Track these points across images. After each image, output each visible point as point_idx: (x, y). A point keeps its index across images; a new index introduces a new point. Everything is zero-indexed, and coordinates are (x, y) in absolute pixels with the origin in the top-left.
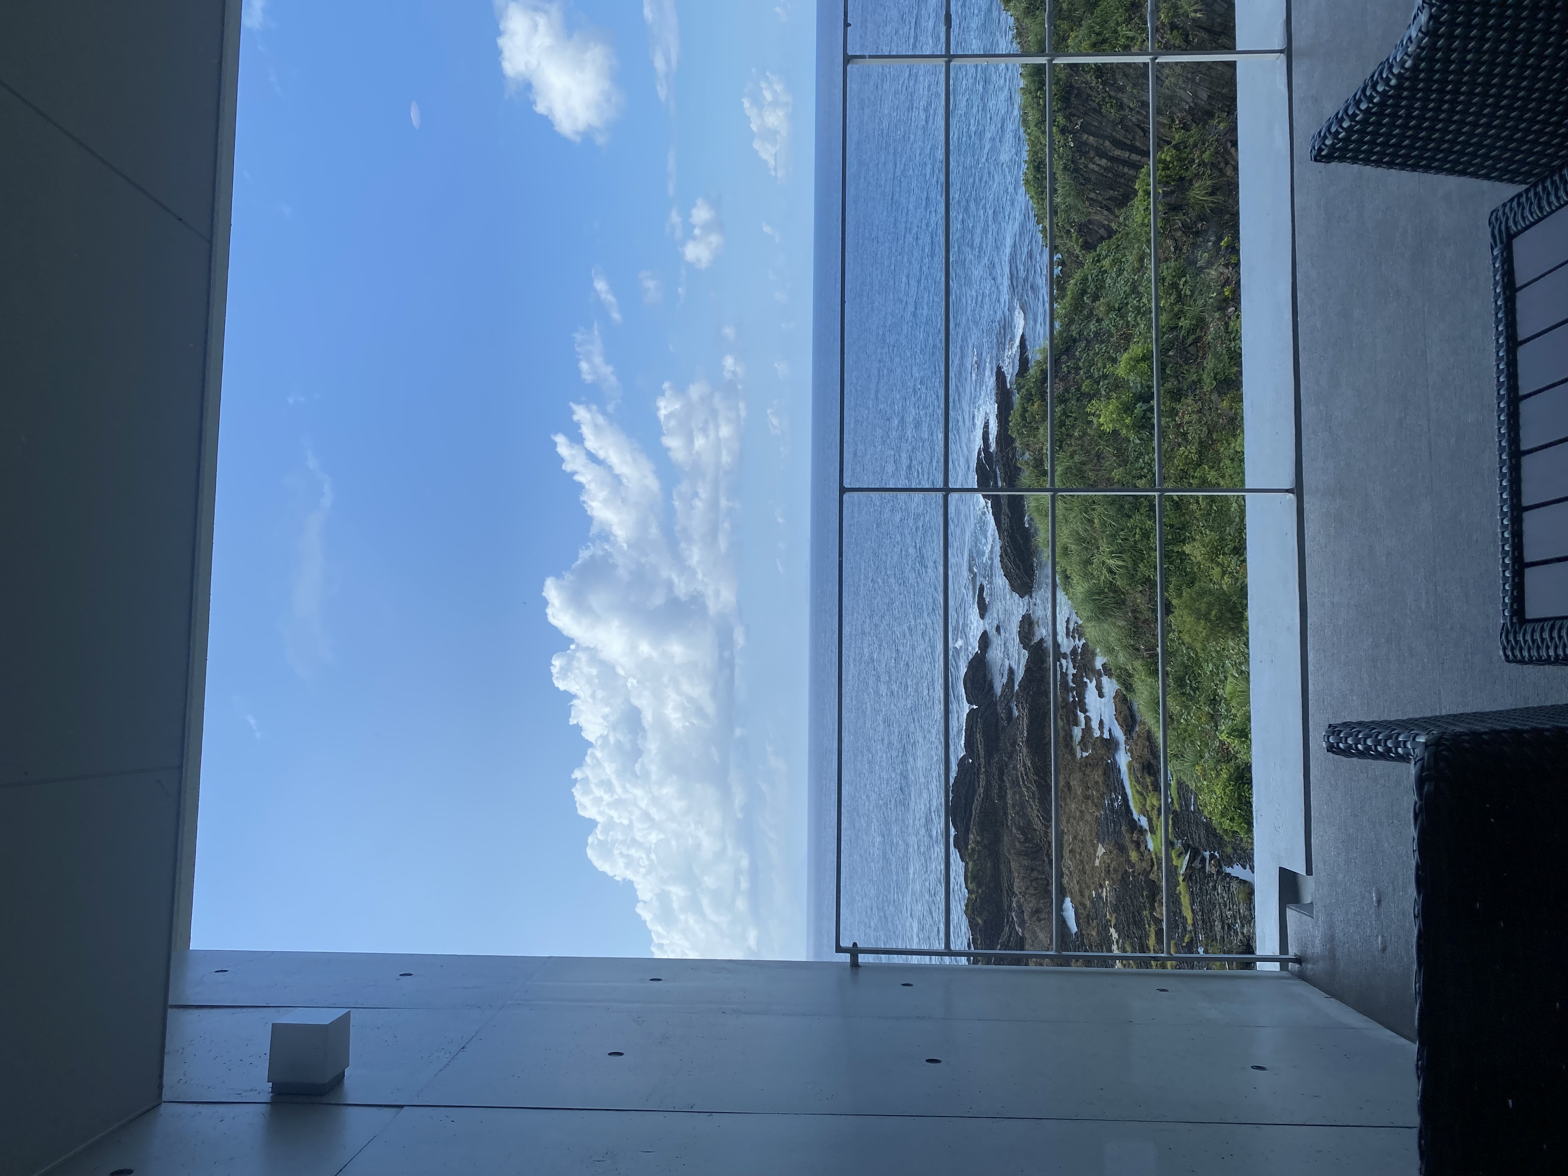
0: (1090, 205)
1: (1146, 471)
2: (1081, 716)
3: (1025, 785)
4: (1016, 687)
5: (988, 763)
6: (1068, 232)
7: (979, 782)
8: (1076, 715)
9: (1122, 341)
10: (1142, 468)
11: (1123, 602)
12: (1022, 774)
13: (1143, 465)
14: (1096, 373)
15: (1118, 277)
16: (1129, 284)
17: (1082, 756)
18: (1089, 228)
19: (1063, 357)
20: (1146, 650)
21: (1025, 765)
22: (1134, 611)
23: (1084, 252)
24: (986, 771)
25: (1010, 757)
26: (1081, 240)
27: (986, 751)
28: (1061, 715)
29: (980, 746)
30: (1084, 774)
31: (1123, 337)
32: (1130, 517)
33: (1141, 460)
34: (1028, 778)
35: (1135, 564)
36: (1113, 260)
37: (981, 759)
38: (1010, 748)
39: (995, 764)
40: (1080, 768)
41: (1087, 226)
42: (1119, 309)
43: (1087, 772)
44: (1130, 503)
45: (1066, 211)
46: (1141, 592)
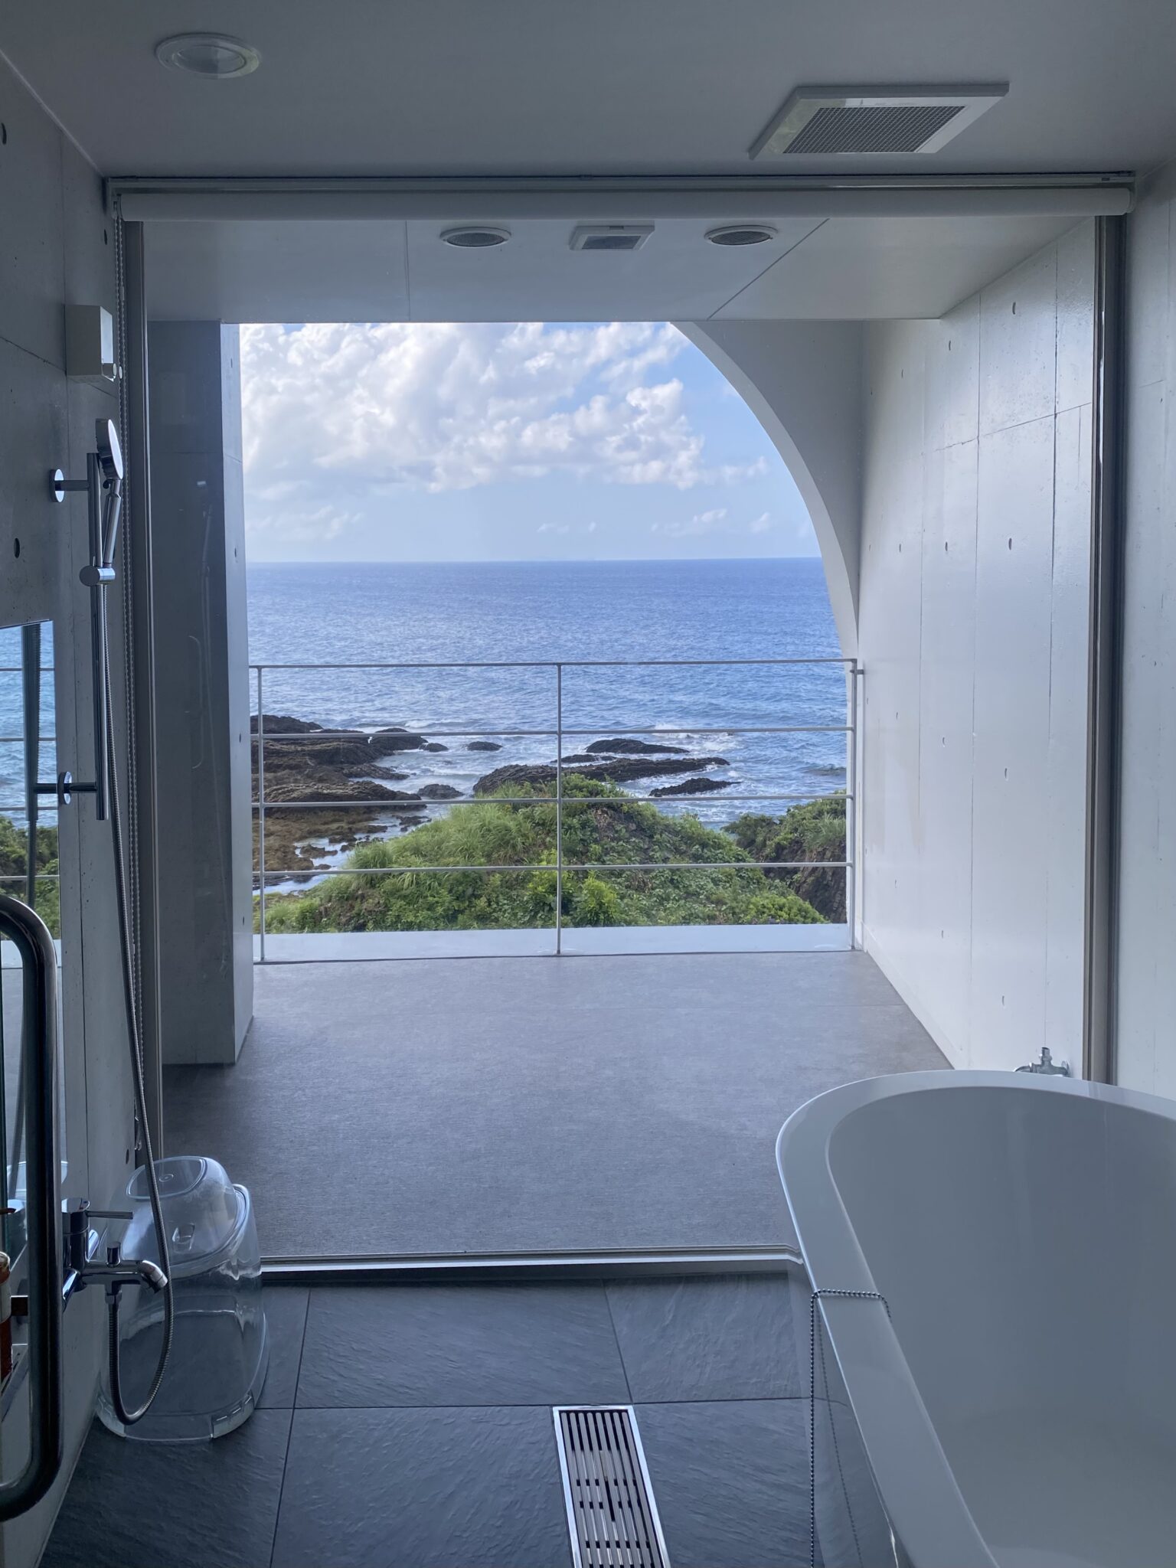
0: (819, 852)
1: (495, 906)
2: (338, 847)
3: (273, 791)
4: (378, 782)
5: (304, 753)
6: (796, 830)
7: (287, 744)
8: (339, 841)
9: (637, 883)
10: (497, 903)
11: (373, 886)
12: (284, 788)
13: (500, 904)
14: (608, 858)
15: (712, 879)
16: (698, 890)
17: (296, 848)
18: (797, 851)
19: (634, 825)
20: (326, 908)
21: (293, 791)
22: (363, 897)
23: (773, 846)
24: (297, 751)
25: (309, 776)
26: (785, 842)
27: (319, 751)
28: (342, 827)
29: (324, 745)
30: (277, 850)
31: (642, 884)
32: (450, 891)
33: (506, 902)
34: (280, 794)
35: (405, 896)
36: (730, 875)
37: (310, 746)
38: (318, 775)
39: (304, 761)
40: (284, 846)
41: (799, 849)
42: (672, 881)
43: (279, 854)
44: (464, 891)
45: (814, 828)
46: (379, 902)
